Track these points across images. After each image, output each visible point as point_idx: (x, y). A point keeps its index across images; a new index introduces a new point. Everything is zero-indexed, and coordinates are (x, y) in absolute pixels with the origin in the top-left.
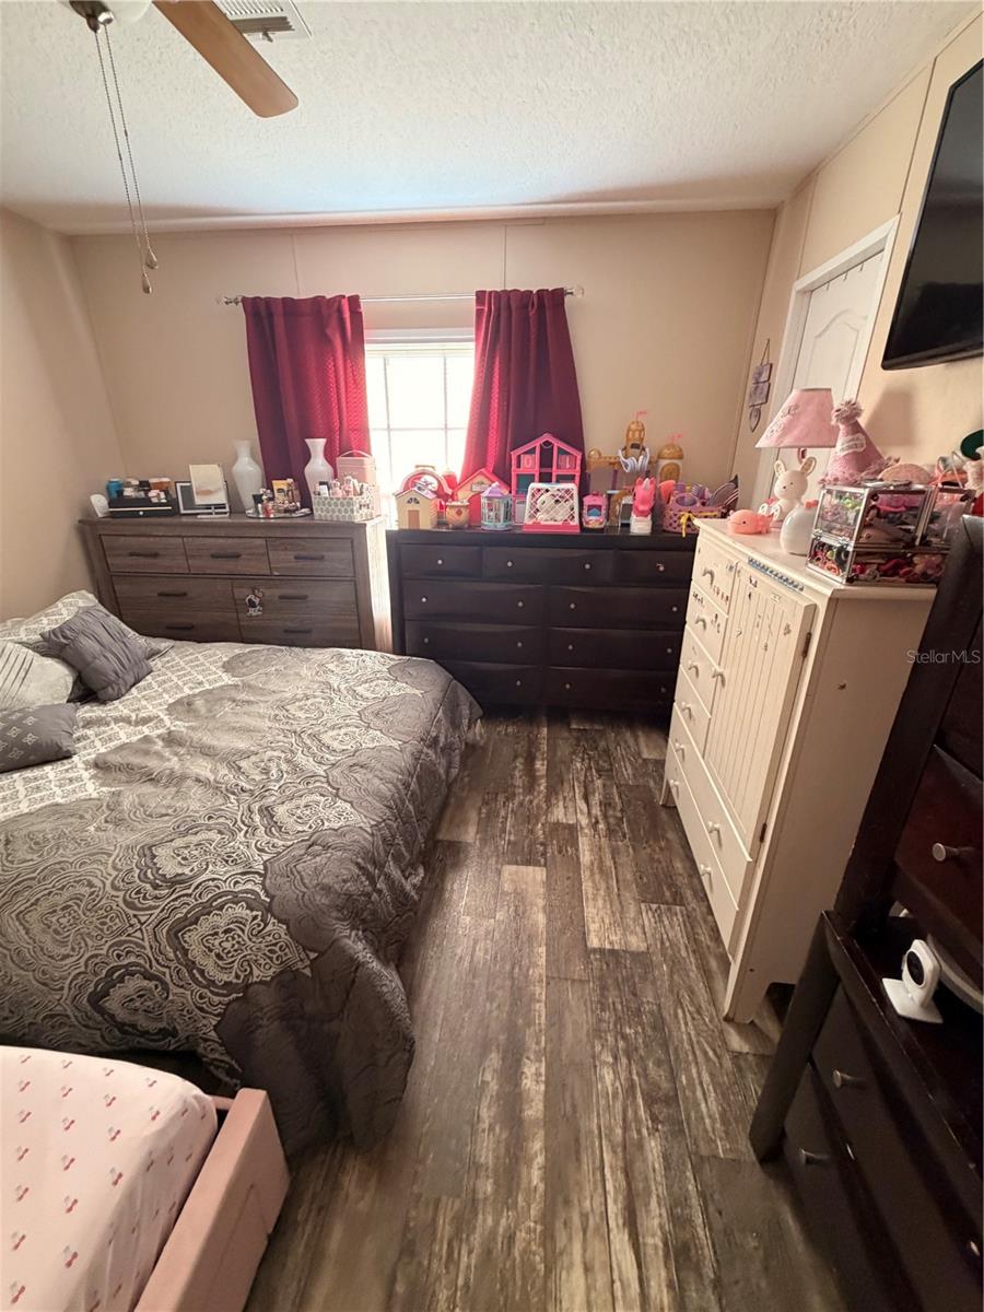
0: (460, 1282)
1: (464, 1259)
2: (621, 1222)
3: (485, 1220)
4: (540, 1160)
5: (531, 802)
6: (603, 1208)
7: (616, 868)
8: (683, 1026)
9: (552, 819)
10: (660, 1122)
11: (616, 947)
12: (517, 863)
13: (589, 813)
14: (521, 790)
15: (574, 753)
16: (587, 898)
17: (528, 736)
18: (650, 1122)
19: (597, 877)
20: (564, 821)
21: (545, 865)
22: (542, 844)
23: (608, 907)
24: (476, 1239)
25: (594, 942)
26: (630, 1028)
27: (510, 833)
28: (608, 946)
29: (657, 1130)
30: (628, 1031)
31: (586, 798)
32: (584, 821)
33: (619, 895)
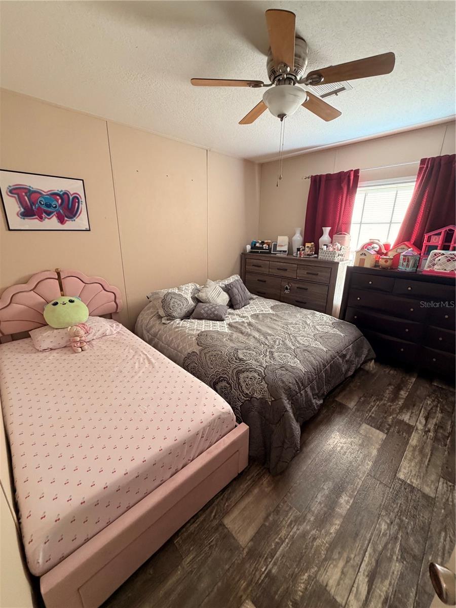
0: (291, 534)
1: (295, 529)
2: (366, 573)
3: (307, 525)
4: (337, 527)
5: (390, 406)
6: (359, 563)
7: (431, 455)
8: (442, 540)
9: (400, 417)
10: (406, 561)
11: (414, 485)
12: (371, 426)
13: (425, 425)
14: (387, 399)
15: (429, 396)
16: (405, 458)
17: (402, 378)
18: (399, 557)
19: (417, 453)
20: (407, 422)
21: (386, 433)
22: (389, 425)
23: (418, 467)
24: (301, 528)
25: (401, 476)
26: (406, 518)
27: (373, 413)
28: (408, 482)
29: (403, 563)
30: (404, 518)
31: (427, 418)
32: (420, 427)
33: (427, 467)
